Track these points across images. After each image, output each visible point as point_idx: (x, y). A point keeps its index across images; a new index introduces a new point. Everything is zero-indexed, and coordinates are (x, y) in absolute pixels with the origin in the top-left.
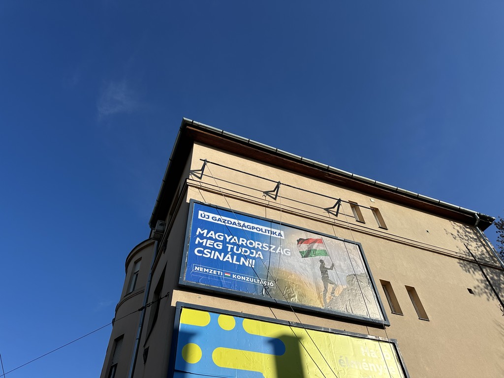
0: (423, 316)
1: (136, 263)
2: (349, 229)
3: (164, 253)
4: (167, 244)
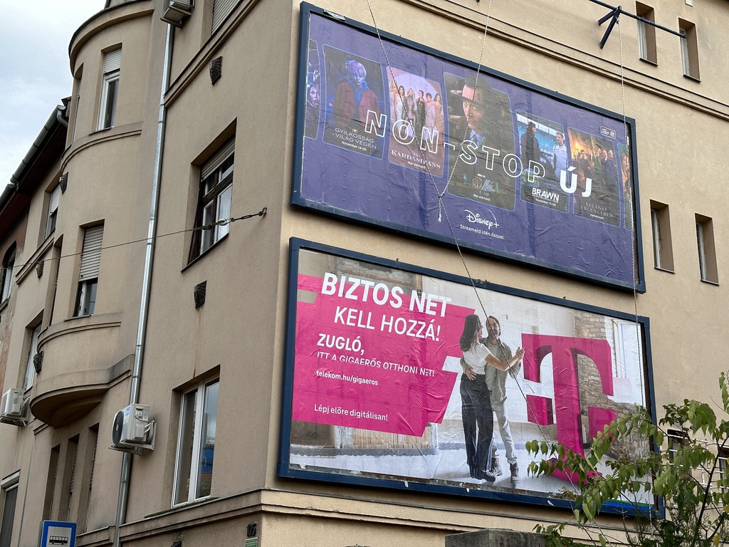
0: (710, 277)
1: (106, 52)
2: (619, 81)
3: (213, 84)
4: (223, 68)
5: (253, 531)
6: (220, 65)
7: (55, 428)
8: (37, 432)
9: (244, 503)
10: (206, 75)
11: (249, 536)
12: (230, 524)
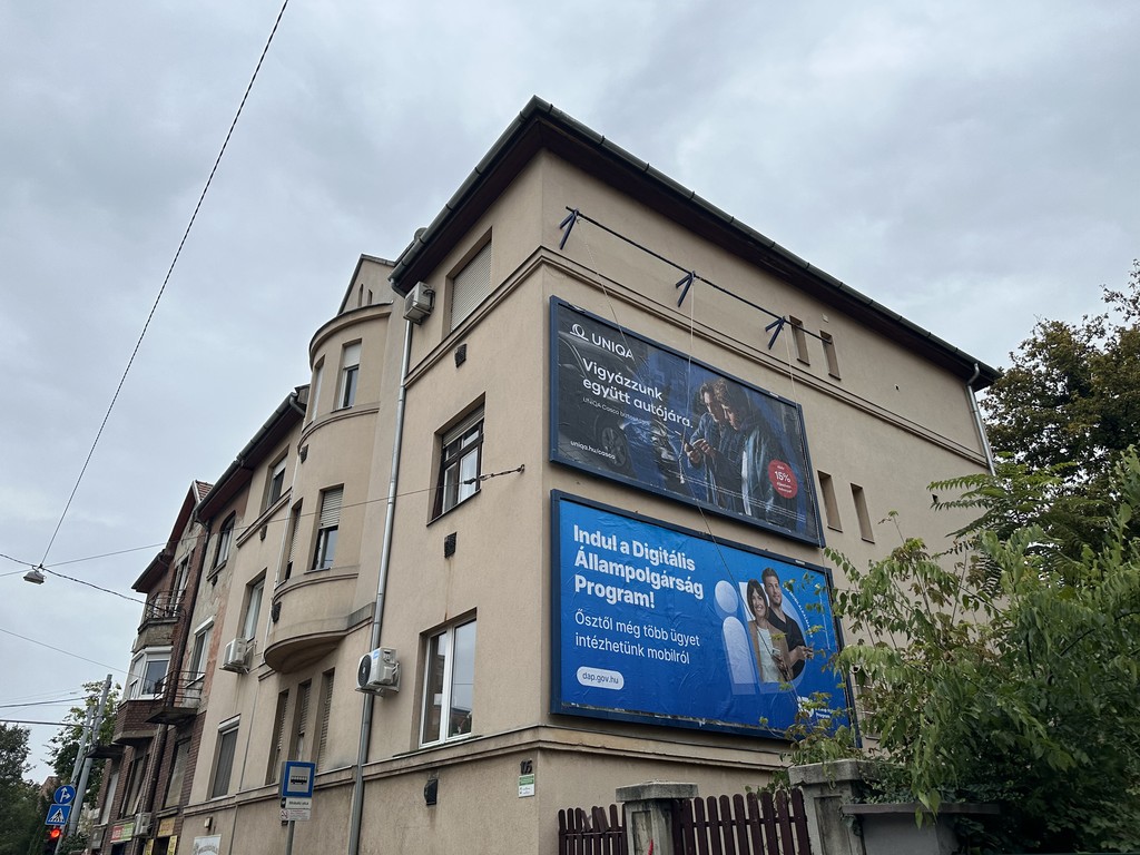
0: (867, 535)
1: (346, 347)
3: (457, 366)
4: (467, 353)
5: (527, 768)
6: (465, 351)
7: (283, 674)
8: (261, 678)
9: (515, 740)
10: (451, 358)
11: (522, 773)
12: (497, 761)
